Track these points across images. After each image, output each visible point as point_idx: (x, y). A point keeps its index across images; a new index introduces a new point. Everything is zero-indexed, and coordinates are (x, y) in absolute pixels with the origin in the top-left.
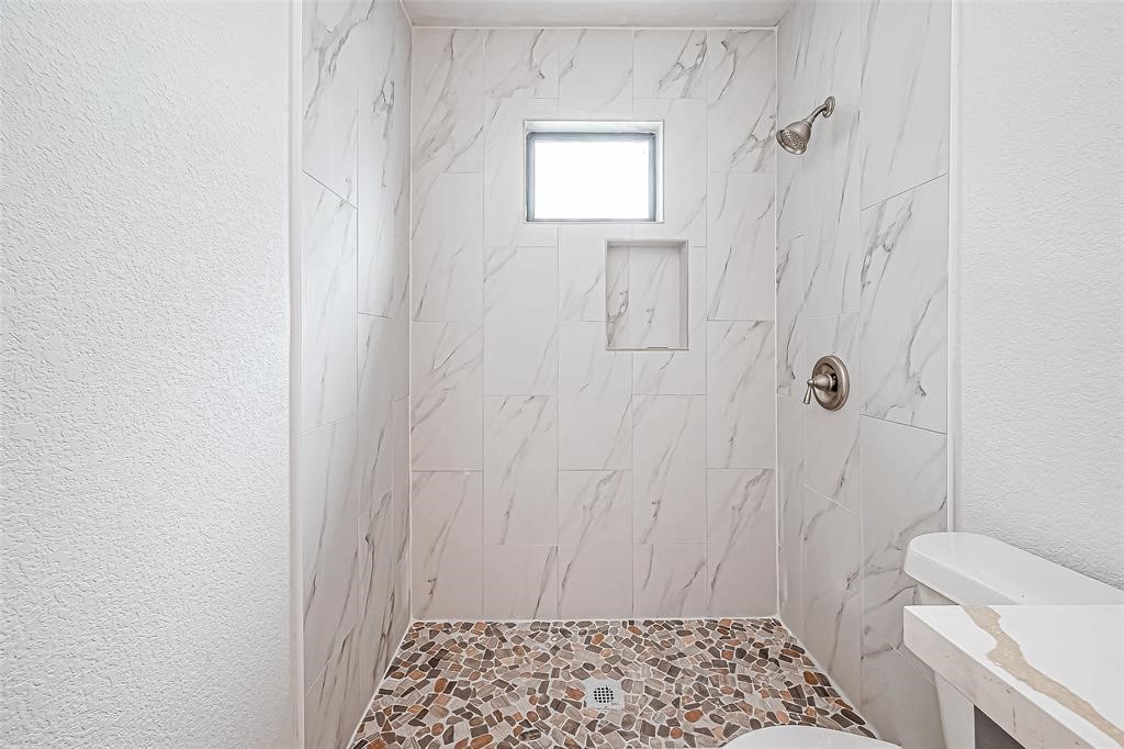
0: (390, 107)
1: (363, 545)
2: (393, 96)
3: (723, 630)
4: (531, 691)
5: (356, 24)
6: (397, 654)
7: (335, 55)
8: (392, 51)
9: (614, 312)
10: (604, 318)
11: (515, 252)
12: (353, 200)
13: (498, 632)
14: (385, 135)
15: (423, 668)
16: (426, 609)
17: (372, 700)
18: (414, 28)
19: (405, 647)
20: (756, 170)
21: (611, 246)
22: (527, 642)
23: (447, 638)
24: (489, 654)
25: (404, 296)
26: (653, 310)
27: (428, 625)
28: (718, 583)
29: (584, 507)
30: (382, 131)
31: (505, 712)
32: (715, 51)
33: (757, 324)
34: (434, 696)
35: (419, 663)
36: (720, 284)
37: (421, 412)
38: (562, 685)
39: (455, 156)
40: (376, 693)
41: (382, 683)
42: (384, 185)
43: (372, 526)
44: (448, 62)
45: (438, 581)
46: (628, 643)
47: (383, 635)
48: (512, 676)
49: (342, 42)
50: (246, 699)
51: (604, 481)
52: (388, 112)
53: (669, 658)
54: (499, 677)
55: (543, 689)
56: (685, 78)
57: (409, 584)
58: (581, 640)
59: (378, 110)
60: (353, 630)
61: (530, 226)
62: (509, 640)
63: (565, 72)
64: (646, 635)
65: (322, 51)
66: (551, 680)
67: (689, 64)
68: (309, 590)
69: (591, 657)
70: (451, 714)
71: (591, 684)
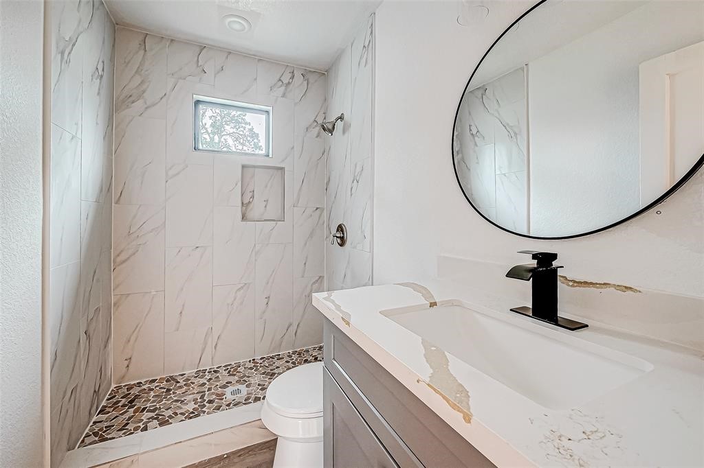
0: (102, 76)
1: (83, 337)
2: (103, 70)
3: (299, 354)
4: (195, 400)
5: (81, 33)
6: (104, 403)
7: (69, 53)
8: (103, 43)
9: (246, 201)
10: (240, 205)
11: (187, 167)
12: (79, 135)
13: (174, 379)
14: (99, 94)
15: (124, 406)
16: (124, 377)
17: (89, 427)
18: (117, 27)
19: (108, 400)
20: (317, 137)
21: (243, 167)
22: (193, 380)
23: (140, 389)
24: (168, 390)
25: (109, 189)
26: (267, 201)
27: (125, 386)
28: (298, 334)
29: (228, 304)
30: (97, 91)
31: (179, 411)
32: (298, 78)
33: (317, 209)
34: (133, 416)
35: (120, 404)
36: (300, 190)
37: (119, 259)
38: (213, 394)
39: (146, 108)
40: (91, 424)
41: (95, 418)
42: (97, 124)
43: (88, 325)
44: (142, 52)
45: (133, 359)
46: (251, 368)
47: (95, 391)
48: (182, 397)
49: (74, 45)
50: (19, 413)
51: (239, 289)
52: (100, 80)
53: (271, 370)
54: (175, 398)
55: (202, 397)
56: (283, 88)
57: (111, 364)
58: (225, 373)
59: (94, 80)
60: (77, 385)
61: (197, 153)
62: (181, 381)
63: (218, 72)
64: (261, 363)
65: (62, 53)
66: (207, 393)
67: (286, 81)
68: (53, 358)
69: (231, 379)
70: (145, 420)
71: (228, 390)
